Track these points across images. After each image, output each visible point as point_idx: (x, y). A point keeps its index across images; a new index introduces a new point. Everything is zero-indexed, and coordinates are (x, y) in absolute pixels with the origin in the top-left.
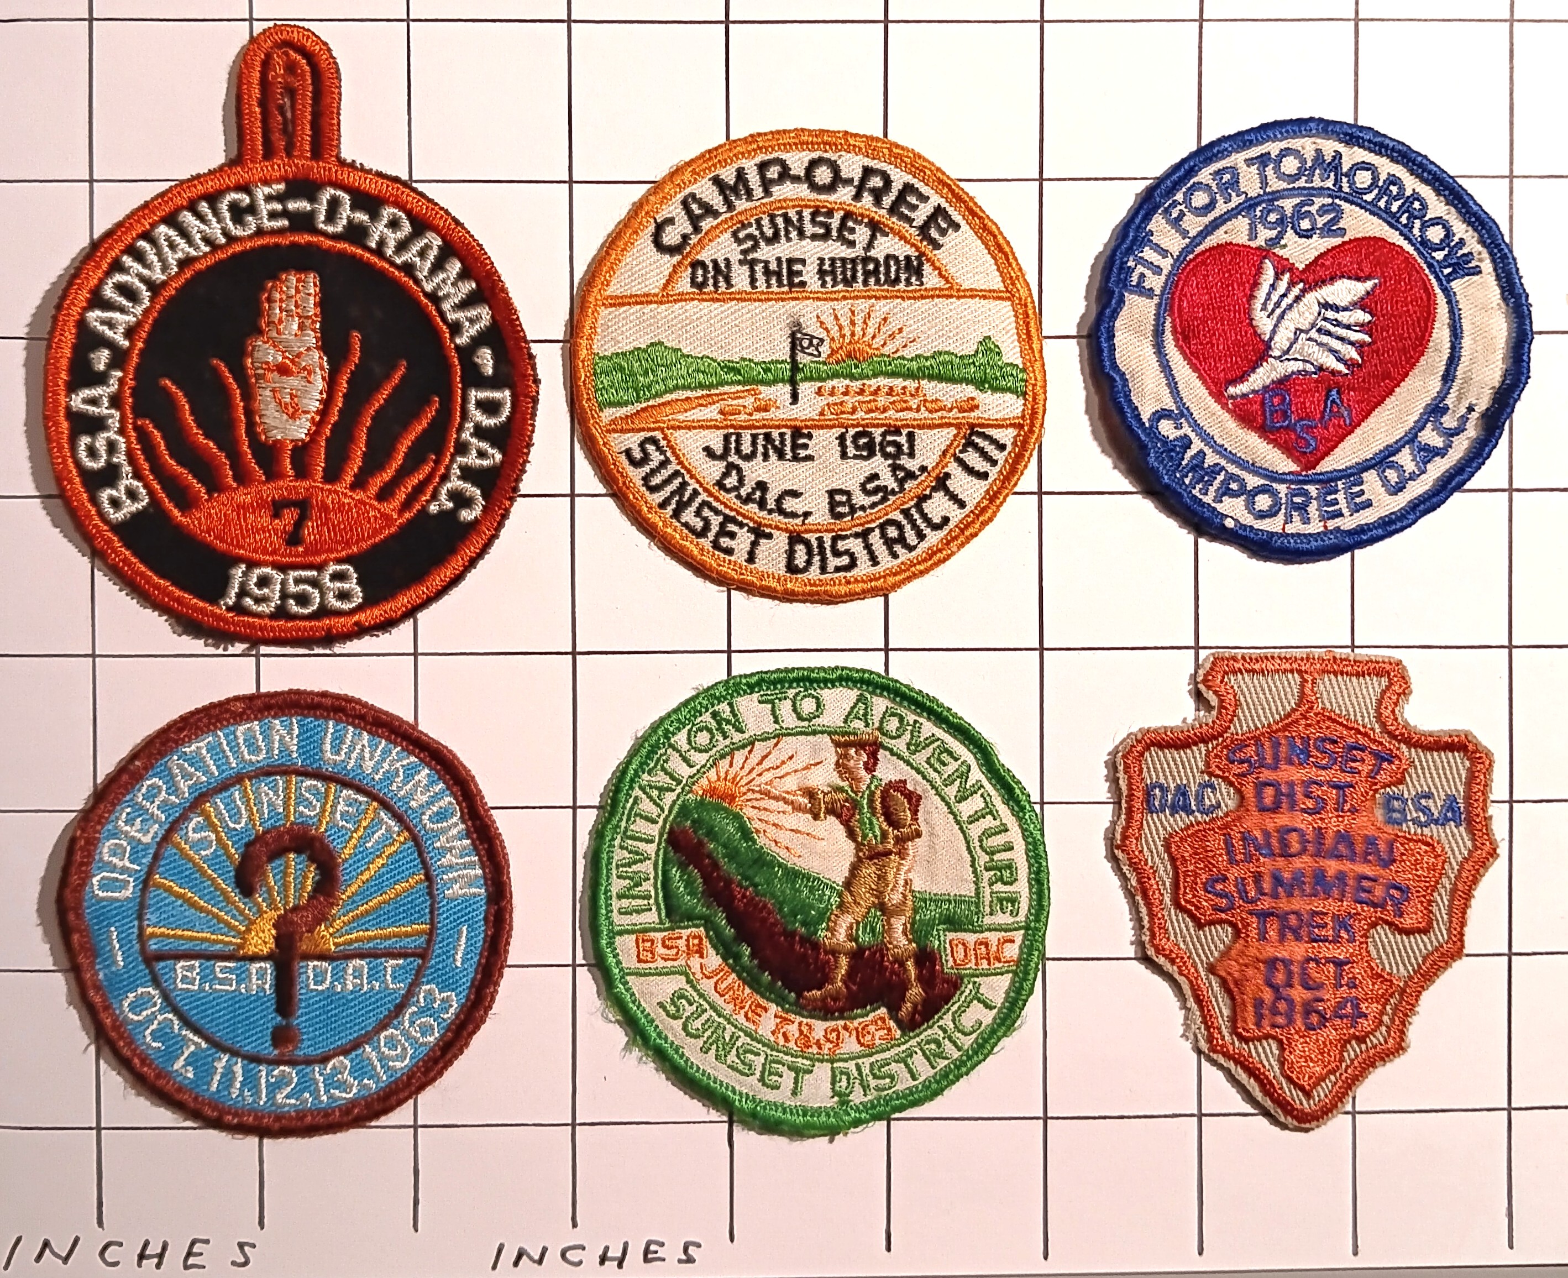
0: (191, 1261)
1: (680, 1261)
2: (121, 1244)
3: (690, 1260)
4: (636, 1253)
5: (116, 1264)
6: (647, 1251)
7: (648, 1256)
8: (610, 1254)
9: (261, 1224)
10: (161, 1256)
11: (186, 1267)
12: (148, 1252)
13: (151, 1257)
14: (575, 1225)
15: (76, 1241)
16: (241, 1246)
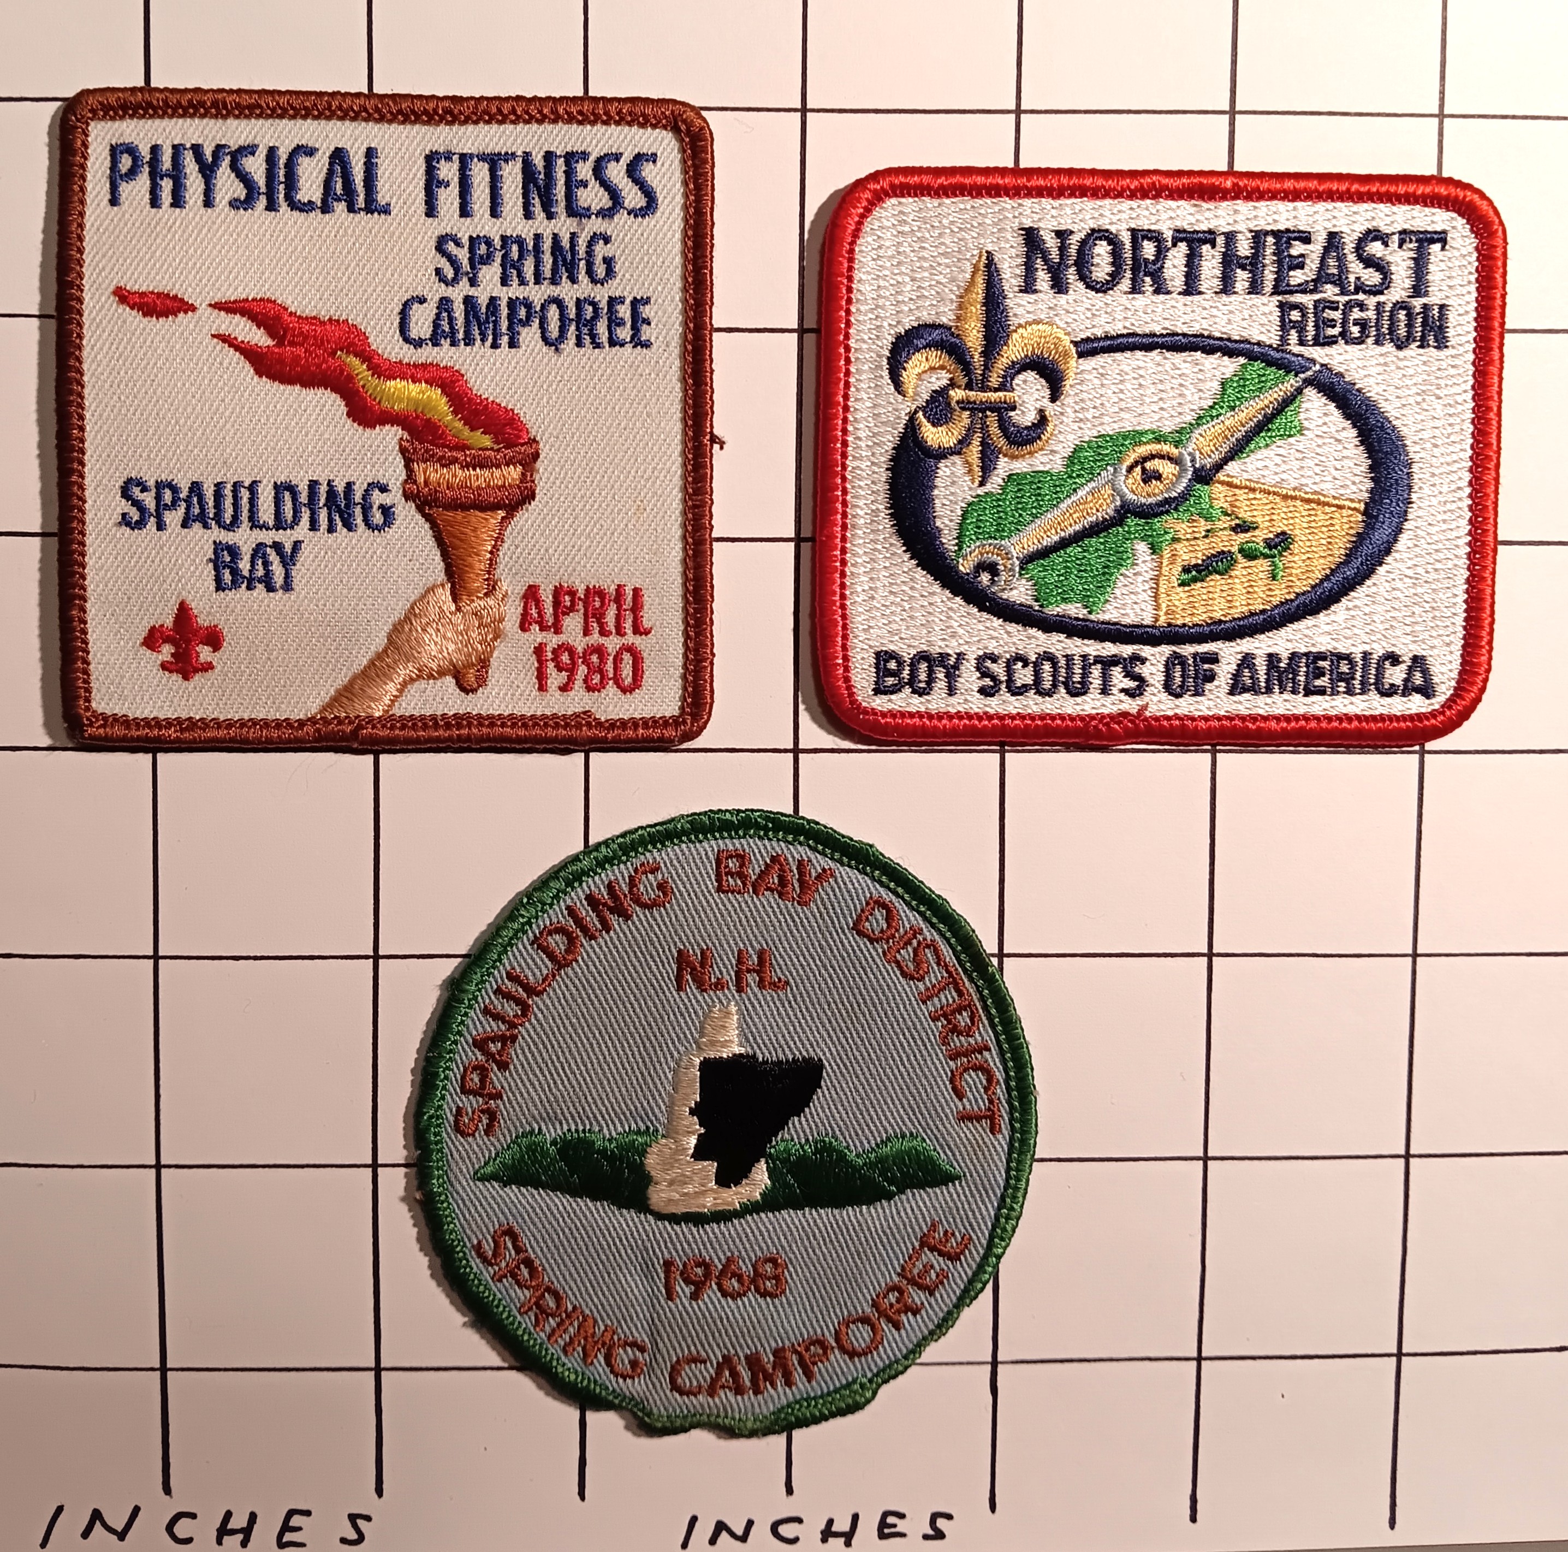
0: (288, 1537)
1: (926, 1537)
2: (193, 1516)
3: (939, 1535)
4: (867, 1527)
5: (189, 1541)
6: (883, 1524)
7: (885, 1530)
8: (834, 1529)
9: (379, 1491)
10: (247, 1532)
11: (281, 1545)
12: (229, 1527)
13: (233, 1532)
14: (790, 1491)
15: (136, 1510)
16: (353, 1518)
